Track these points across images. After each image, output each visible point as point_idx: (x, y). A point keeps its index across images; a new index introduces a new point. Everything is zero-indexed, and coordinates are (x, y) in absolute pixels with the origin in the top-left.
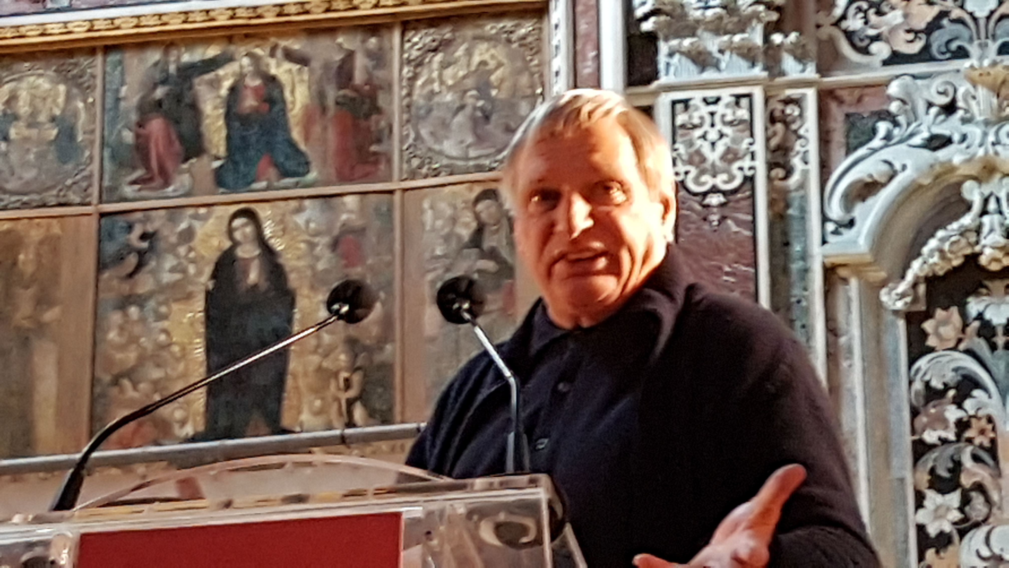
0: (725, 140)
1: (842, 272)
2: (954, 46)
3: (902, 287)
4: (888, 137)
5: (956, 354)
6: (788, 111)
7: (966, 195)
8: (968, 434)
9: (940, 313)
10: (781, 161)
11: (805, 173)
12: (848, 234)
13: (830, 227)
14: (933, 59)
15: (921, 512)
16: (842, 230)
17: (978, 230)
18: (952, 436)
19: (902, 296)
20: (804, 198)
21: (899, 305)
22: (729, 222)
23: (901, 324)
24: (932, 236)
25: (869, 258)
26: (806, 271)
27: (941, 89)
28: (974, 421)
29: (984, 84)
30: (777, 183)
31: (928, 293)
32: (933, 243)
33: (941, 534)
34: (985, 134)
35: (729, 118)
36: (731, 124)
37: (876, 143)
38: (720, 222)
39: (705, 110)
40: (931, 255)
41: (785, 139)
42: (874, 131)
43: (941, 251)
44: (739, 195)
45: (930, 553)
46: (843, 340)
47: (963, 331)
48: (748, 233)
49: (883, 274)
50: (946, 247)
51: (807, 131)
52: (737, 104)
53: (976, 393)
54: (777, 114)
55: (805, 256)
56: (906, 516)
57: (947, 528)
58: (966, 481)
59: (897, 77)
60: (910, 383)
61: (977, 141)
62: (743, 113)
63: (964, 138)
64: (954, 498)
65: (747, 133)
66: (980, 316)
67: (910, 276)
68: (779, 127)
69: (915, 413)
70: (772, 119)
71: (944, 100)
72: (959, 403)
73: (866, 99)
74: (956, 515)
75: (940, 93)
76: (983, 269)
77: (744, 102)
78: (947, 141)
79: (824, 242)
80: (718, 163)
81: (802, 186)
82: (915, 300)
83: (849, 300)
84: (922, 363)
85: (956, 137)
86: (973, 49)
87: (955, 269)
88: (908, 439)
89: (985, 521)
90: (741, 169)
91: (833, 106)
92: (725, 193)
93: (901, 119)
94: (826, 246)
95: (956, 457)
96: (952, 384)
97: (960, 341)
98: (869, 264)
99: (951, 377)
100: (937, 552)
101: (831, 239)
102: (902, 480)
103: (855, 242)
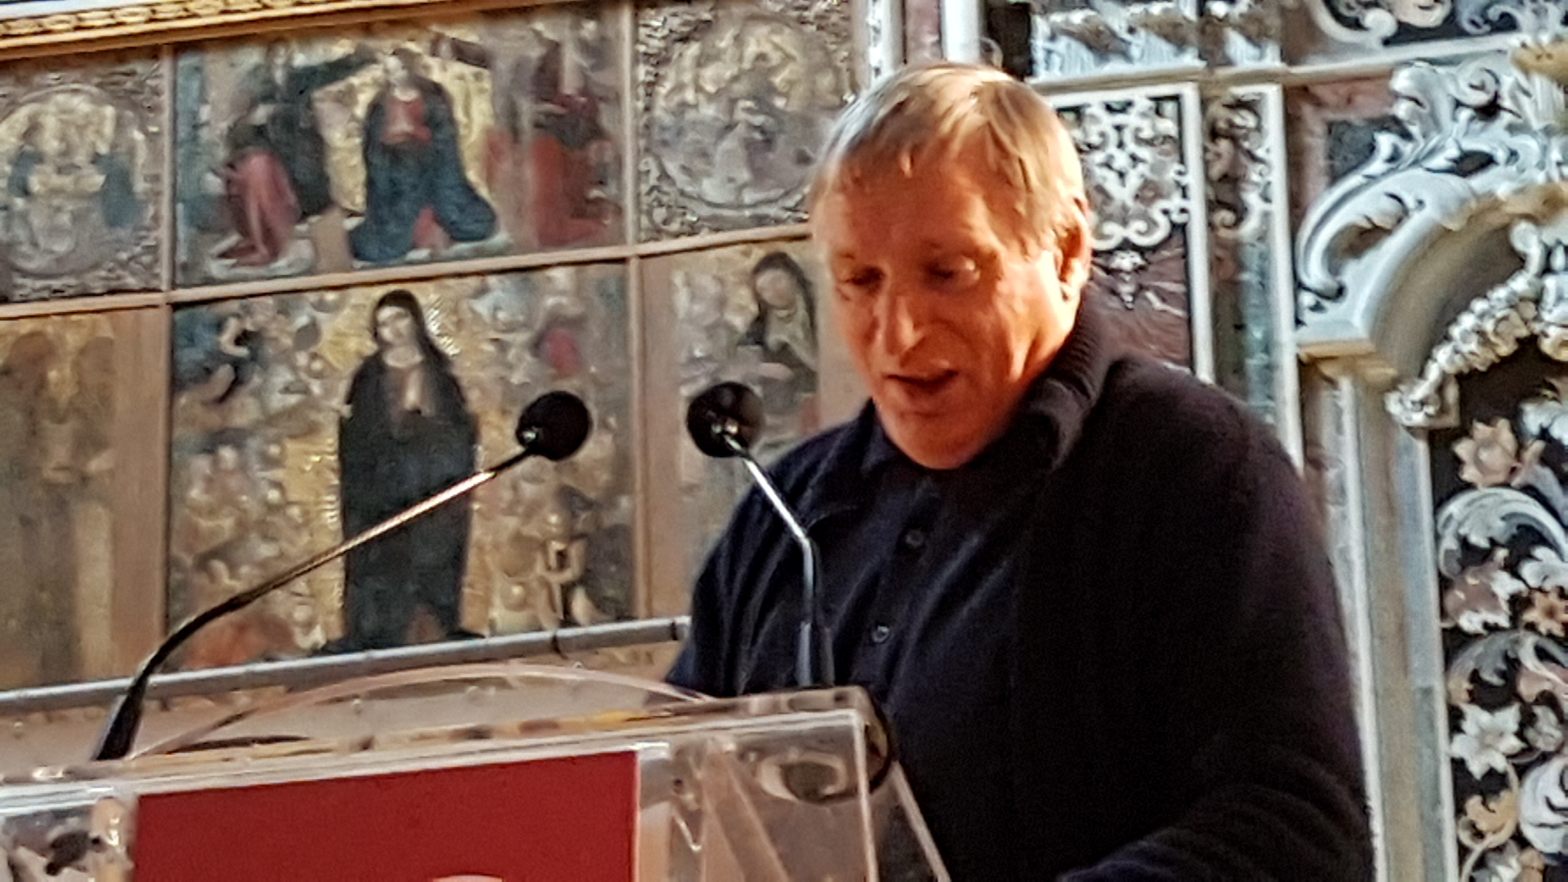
0: (1141, 168)
1: (1328, 370)
2: (1494, 13)
3: (1422, 390)
4: (1394, 157)
5: (1507, 493)
6: (1238, 121)
7: (1519, 245)
8: (1531, 616)
9: (1481, 429)
10: (1228, 198)
11: (1266, 216)
12: (1333, 309)
13: (1307, 299)
14: (1462, 34)
15: (1458, 738)
16: (1326, 303)
17: (1538, 301)
18: (1503, 621)
19: (1423, 403)
20: (1265, 257)
21: (1418, 418)
22: (1150, 295)
23: (1421, 448)
24: (1466, 307)
25: (1369, 347)
26: (1270, 369)
27: (1476, 82)
28: (1538, 596)
29: (1541, 71)
30: (1223, 233)
31: (1463, 400)
32: (1467, 321)
33: (1491, 773)
34: (1545, 150)
35: (1147, 134)
36: (1149, 143)
37: (1377, 166)
38: (1134, 295)
39: (1108, 121)
40: (1464, 339)
41: (1235, 163)
42: (1372, 148)
43: (1481, 333)
44: (1166, 253)
45: (1474, 803)
46: (1331, 475)
47: (1518, 456)
48: (1179, 312)
49: (1391, 372)
50: (1489, 326)
51: (1268, 151)
52: (1158, 112)
53: (1541, 552)
54: (1222, 125)
55: (1268, 346)
56: (1434, 747)
57: (1501, 764)
58: (1527, 689)
59: (1407, 64)
60: (1438, 538)
61: (1534, 161)
62: (1168, 126)
63: (1513, 155)
64: (1509, 717)
65: (1176, 157)
66: (1544, 434)
67: (1433, 373)
68: (1224, 145)
69: (1445, 584)
70: (1213, 133)
71: (1481, 98)
72: (1512, 569)
73: (1359, 99)
74: (1513, 744)
75: (1472, 87)
76: (1546, 359)
77: (1169, 108)
78: (1485, 161)
79: (1298, 322)
80: (1130, 203)
81: (1263, 236)
82: (1443, 410)
83: (1339, 412)
84: (1455, 507)
85: (1501, 155)
86: (1524, 17)
87: (1505, 360)
88: (1436, 625)
89: (1558, 752)
90: (1166, 212)
91: (1307, 110)
92: (1141, 250)
93: (1415, 130)
94: (1303, 330)
95: (1511, 655)
96: (1502, 539)
97: (1513, 471)
98: (1368, 356)
99: (1500, 529)
100: (1484, 803)
101: (1308, 317)
102: (1427, 692)
103: (1347, 324)
